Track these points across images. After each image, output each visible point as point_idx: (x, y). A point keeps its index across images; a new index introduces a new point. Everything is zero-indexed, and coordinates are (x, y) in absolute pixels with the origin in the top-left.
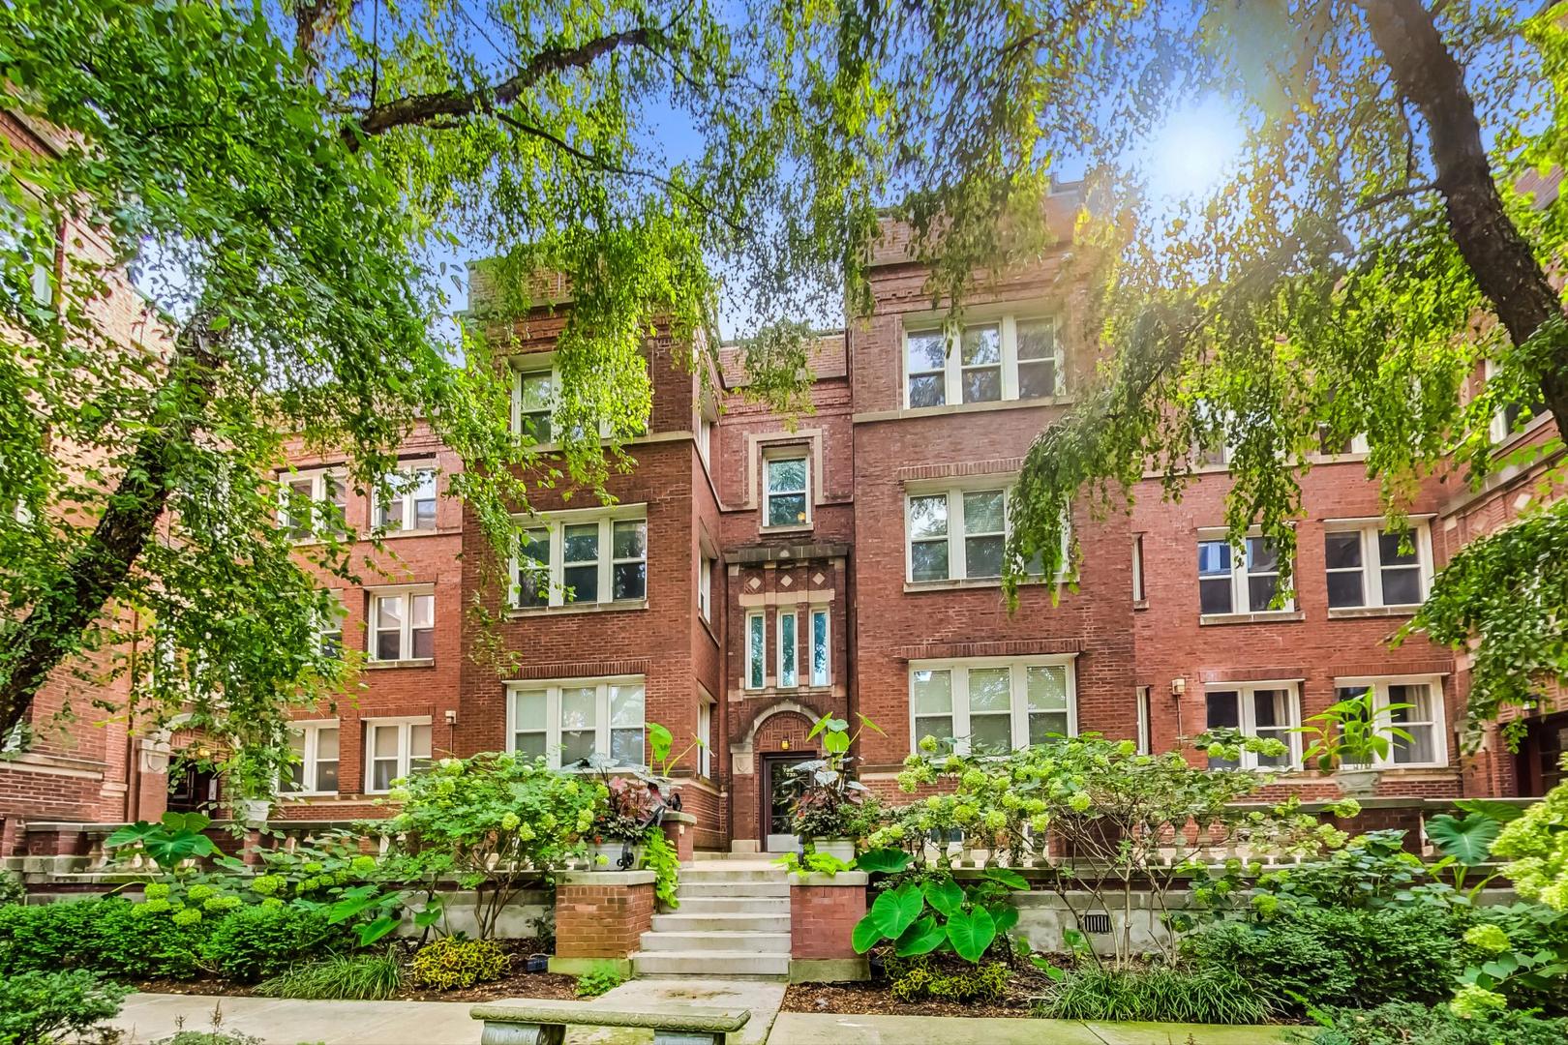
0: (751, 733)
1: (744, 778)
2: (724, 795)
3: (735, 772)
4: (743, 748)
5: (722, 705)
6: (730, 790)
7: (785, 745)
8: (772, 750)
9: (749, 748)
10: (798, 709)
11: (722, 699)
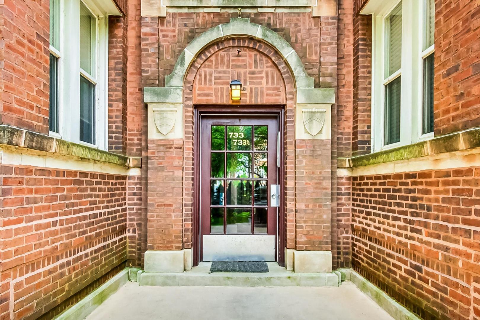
0: (180, 71)
1: (167, 146)
2: (135, 172)
3: (152, 135)
4: (166, 95)
5: (132, 24)
6: (143, 165)
7: (236, 93)
8: (213, 100)
9: (177, 96)
10: (257, 32)
11: (131, 12)
